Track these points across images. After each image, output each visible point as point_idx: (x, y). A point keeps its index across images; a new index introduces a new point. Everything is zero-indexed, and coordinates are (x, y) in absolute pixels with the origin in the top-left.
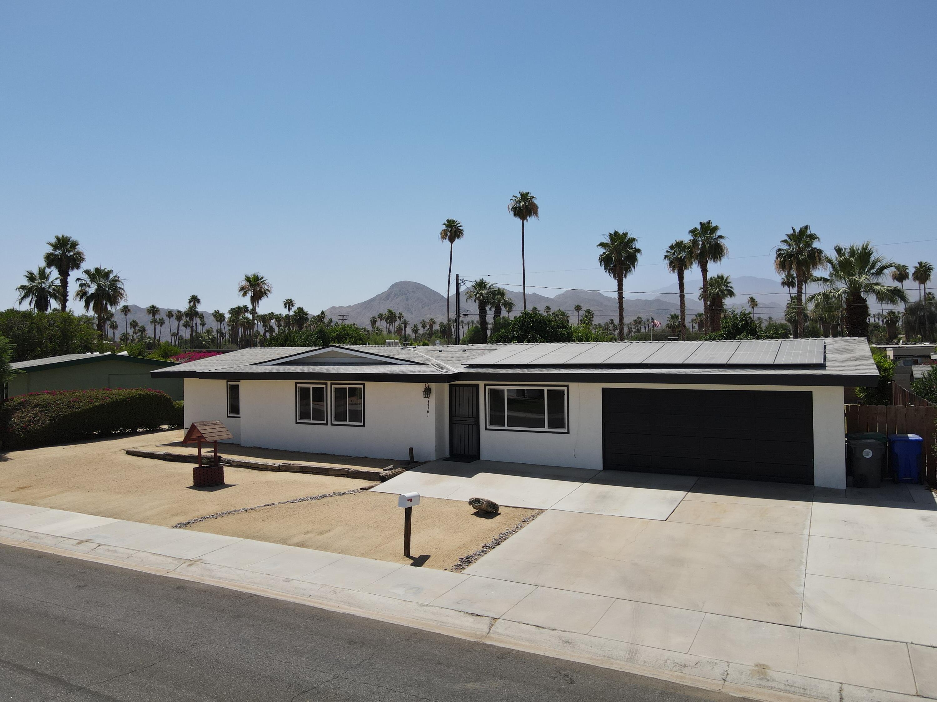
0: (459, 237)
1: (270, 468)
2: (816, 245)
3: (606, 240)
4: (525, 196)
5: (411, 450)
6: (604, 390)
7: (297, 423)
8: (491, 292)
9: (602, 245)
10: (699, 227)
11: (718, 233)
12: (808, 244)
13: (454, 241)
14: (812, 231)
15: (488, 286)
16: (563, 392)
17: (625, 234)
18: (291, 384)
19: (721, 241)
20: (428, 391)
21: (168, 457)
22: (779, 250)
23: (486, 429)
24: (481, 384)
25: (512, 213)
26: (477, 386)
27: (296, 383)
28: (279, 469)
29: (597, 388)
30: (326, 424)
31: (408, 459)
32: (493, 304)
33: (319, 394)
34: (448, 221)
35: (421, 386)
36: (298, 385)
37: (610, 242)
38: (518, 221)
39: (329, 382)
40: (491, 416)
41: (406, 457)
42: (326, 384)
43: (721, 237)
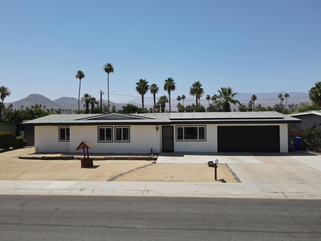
0: (83, 78)
1: (100, 159)
2: (201, 87)
3: (139, 82)
4: (109, 65)
5: (151, 149)
6: (218, 127)
7: (98, 142)
8: (91, 98)
9: (137, 83)
10: (168, 79)
11: (174, 82)
12: (199, 87)
13: (81, 79)
14: (200, 83)
15: (89, 96)
16: (204, 128)
17: (145, 80)
18: (96, 127)
19: (174, 84)
20: (157, 128)
21: (45, 158)
22: (191, 88)
23: (176, 141)
24: (174, 125)
25: (104, 70)
26: (173, 126)
27: (98, 127)
28: (105, 159)
29: (216, 126)
30: (113, 142)
31: (151, 153)
32: (91, 103)
33: (109, 131)
34: (79, 71)
35: (155, 126)
36: (99, 128)
37: (139, 83)
38: (107, 73)
39: (114, 126)
40: (178, 136)
41: (150, 152)
42: (112, 127)
43: (174, 83)
